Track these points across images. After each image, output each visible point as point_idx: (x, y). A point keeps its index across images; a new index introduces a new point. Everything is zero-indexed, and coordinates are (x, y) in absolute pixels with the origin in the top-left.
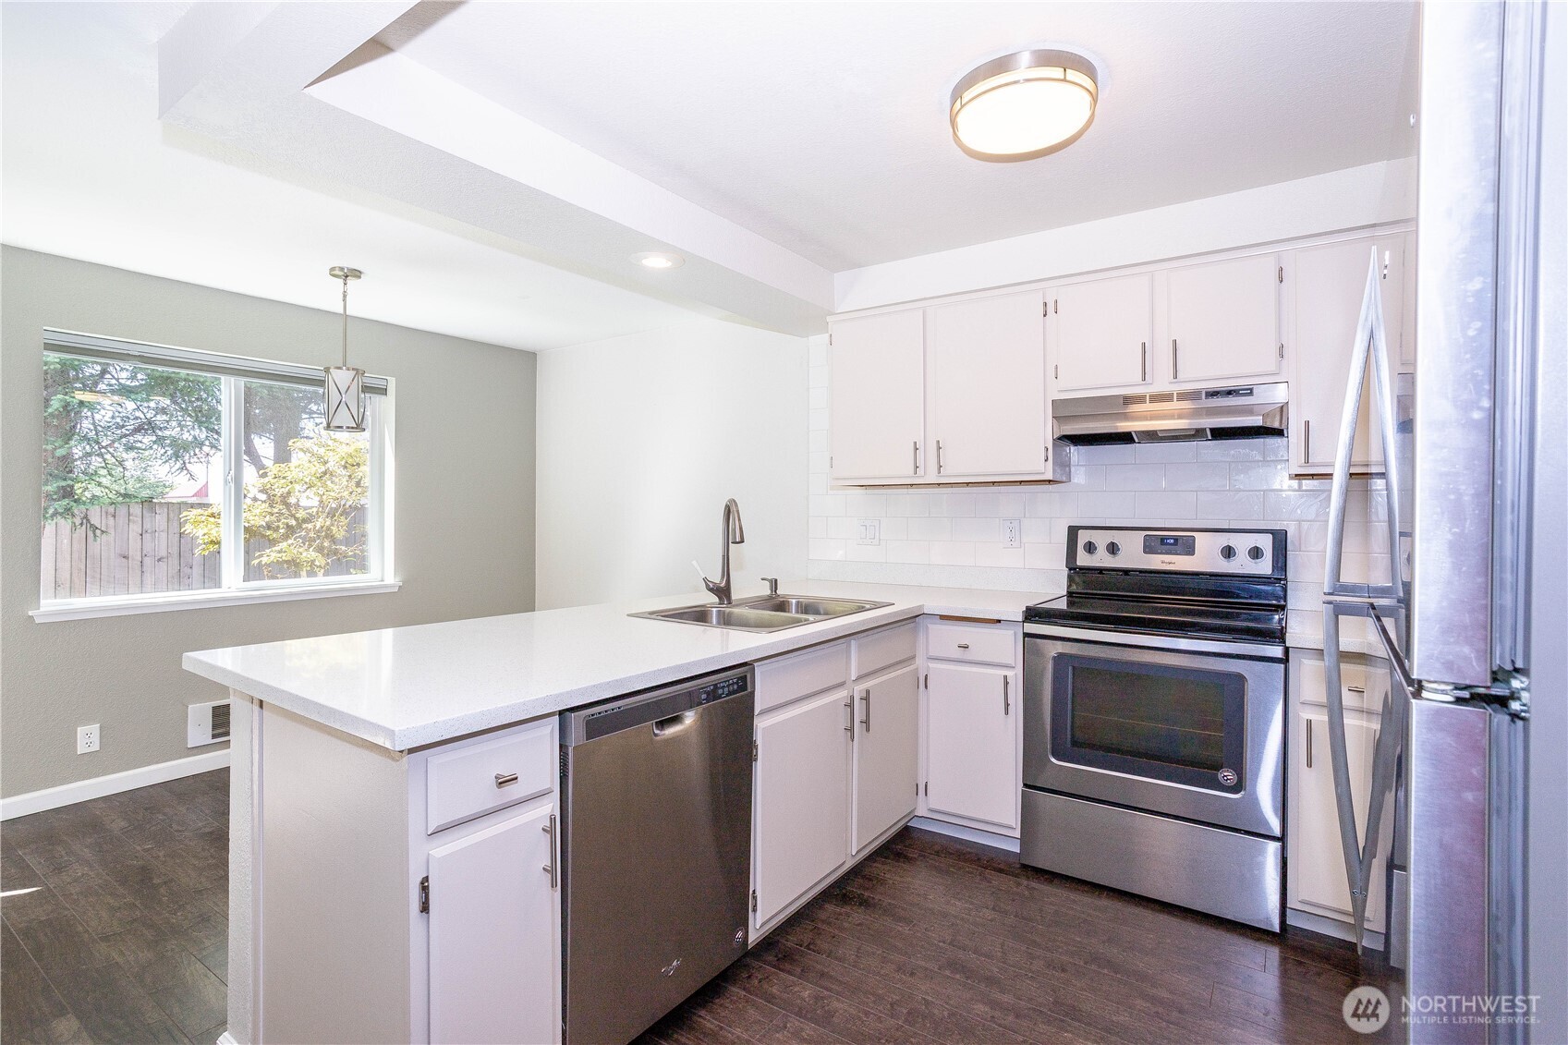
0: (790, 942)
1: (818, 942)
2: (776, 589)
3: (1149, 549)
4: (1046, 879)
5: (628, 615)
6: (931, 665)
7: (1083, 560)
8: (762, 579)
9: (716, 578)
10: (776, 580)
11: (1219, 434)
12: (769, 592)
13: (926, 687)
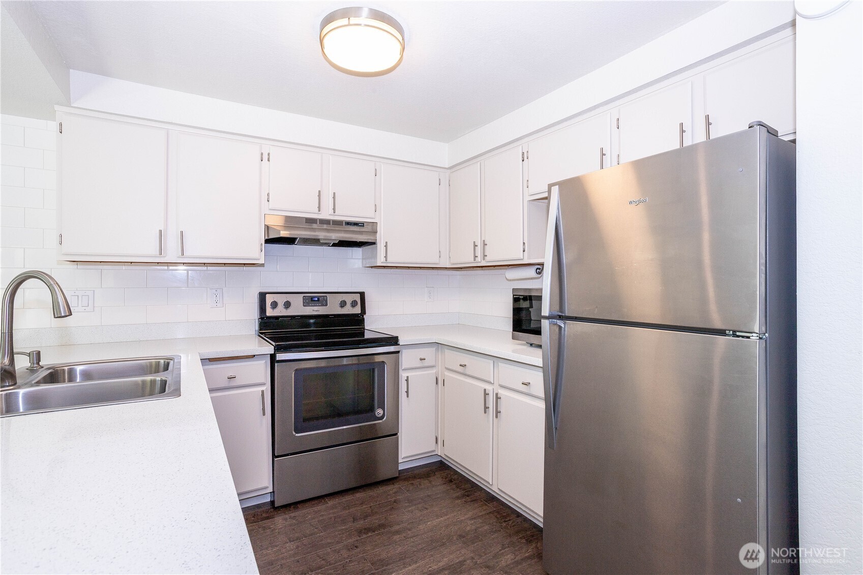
3: (306, 304)
7: (270, 312)
10: (39, 352)
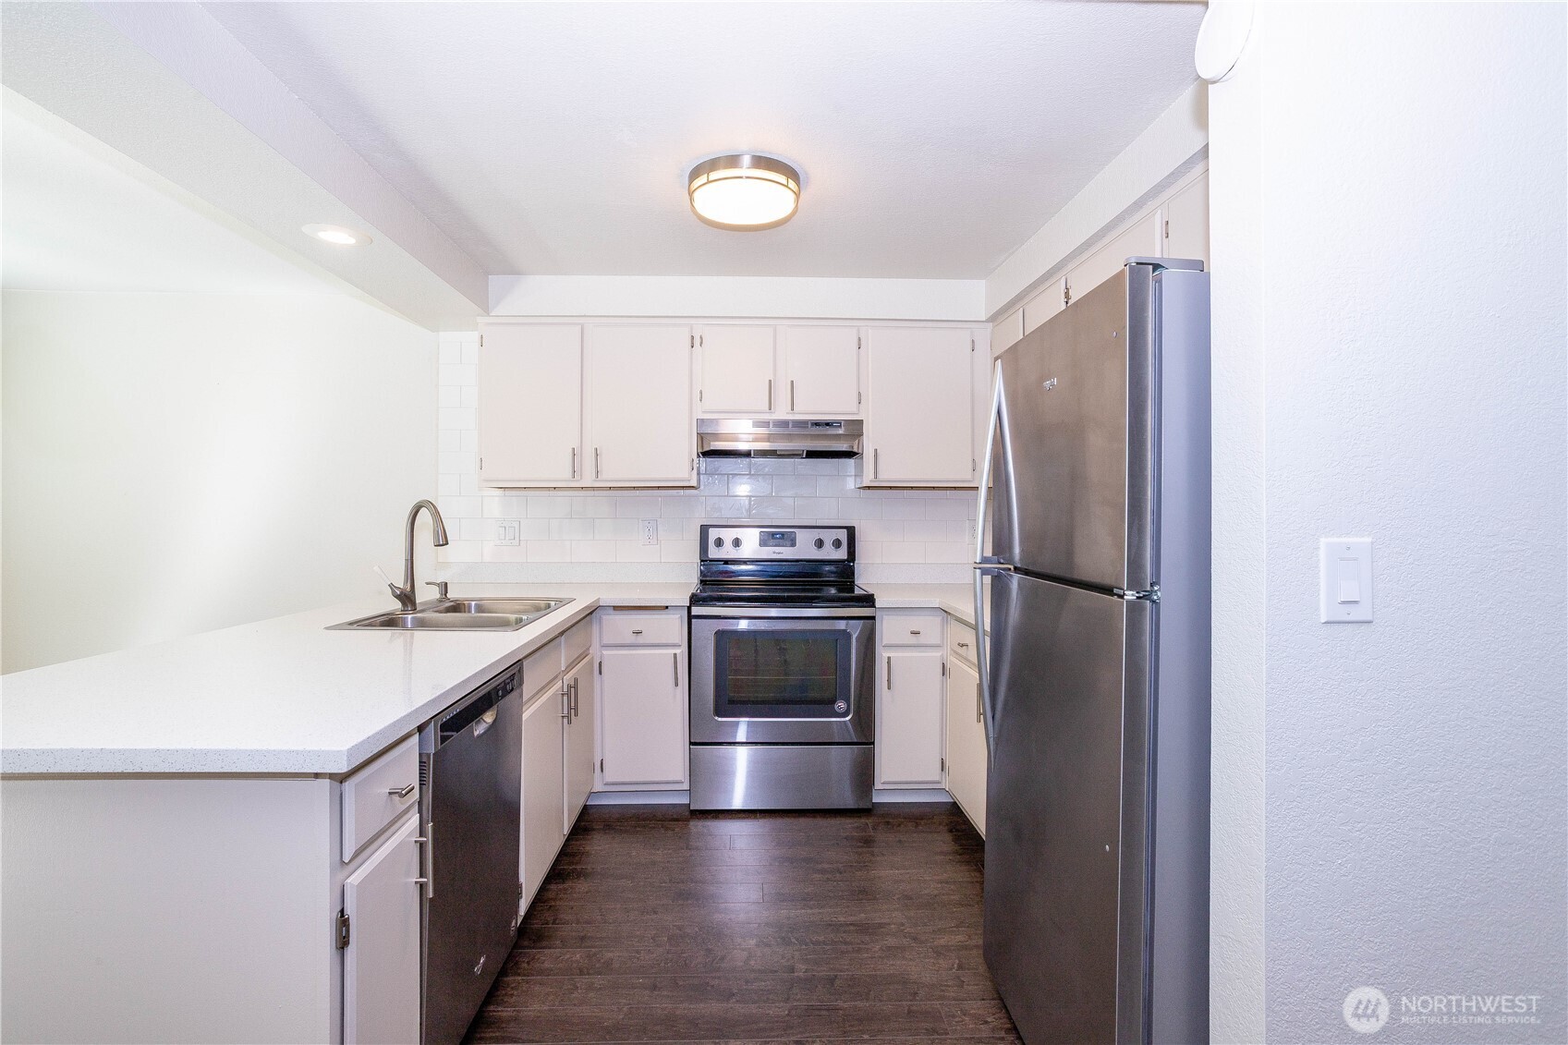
0: (536, 925)
1: (562, 916)
2: (446, 592)
3: (763, 542)
4: (713, 818)
5: (327, 628)
6: (604, 652)
7: (714, 553)
8: (428, 584)
9: (400, 583)
10: (446, 583)
11: (812, 454)
12: (438, 596)
13: (600, 673)
